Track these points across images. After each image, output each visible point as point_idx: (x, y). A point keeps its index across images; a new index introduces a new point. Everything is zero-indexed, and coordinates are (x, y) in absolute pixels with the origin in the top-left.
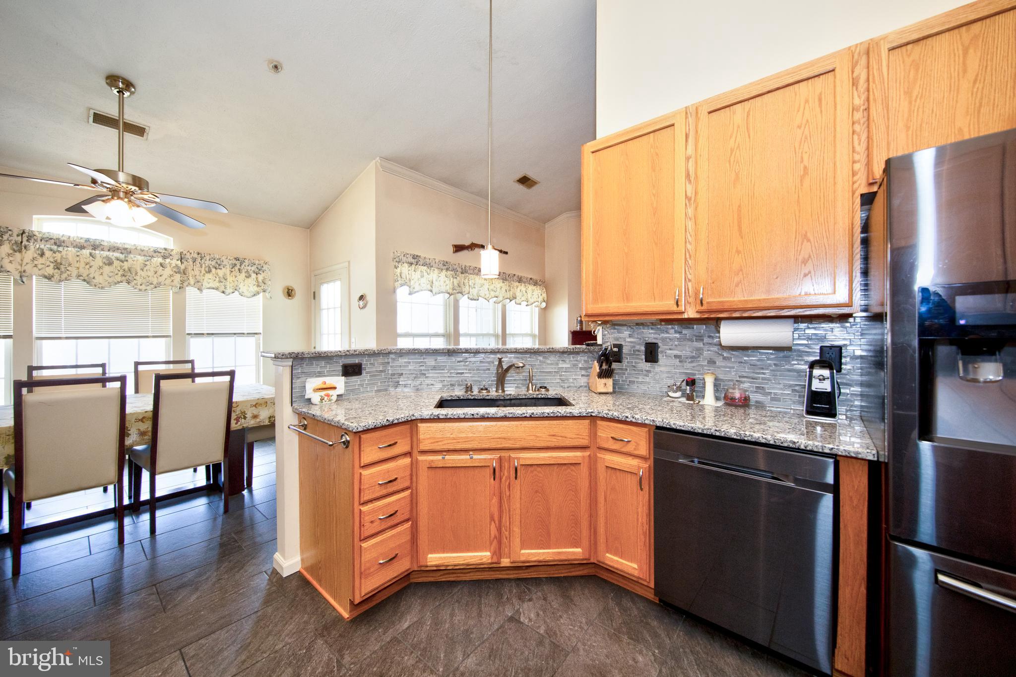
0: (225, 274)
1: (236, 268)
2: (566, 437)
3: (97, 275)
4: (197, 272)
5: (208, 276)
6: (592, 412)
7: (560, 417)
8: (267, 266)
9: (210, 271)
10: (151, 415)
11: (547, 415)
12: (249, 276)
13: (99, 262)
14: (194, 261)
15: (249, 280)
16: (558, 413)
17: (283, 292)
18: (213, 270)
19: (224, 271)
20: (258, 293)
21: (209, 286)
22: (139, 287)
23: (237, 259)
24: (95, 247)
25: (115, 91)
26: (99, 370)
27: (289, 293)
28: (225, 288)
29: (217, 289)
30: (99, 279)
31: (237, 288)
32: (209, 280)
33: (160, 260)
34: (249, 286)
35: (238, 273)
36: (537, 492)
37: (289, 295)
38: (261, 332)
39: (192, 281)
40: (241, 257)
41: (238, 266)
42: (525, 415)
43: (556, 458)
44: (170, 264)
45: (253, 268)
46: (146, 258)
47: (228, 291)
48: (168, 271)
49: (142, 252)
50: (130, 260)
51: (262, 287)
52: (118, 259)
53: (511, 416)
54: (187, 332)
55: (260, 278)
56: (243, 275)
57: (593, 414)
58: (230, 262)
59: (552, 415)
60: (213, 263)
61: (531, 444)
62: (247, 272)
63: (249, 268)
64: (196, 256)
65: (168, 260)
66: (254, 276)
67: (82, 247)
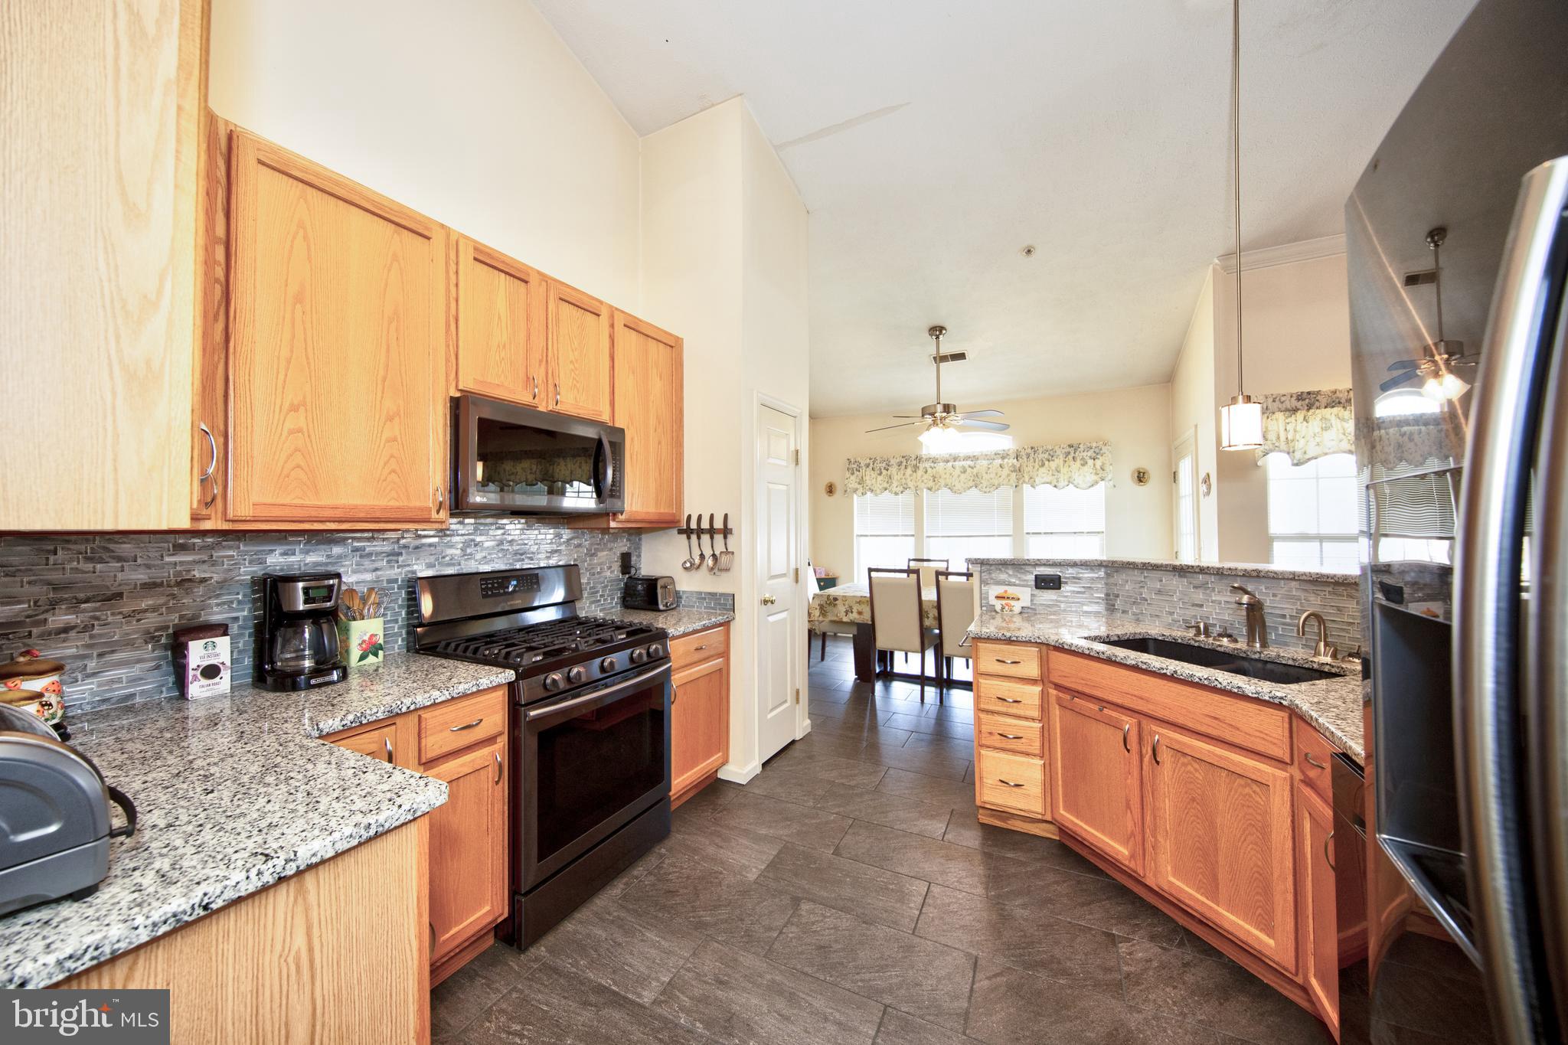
0: (1058, 466)
1: (1070, 457)
2: (1238, 729)
3: (957, 483)
4: (1030, 468)
5: (1042, 470)
6: (1282, 698)
7: (1220, 689)
8: (1107, 447)
9: (1043, 465)
10: (936, 604)
11: (1197, 680)
12: (1084, 464)
13: (957, 472)
14: (1028, 456)
15: (1086, 468)
16: (1216, 683)
17: (1132, 476)
18: (1047, 463)
19: (1058, 462)
20: (1097, 483)
21: (1043, 481)
22: (984, 489)
23: (1071, 446)
24: (955, 459)
25: (934, 337)
26: (944, 565)
27: (1141, 477)
28: (1058, 481)
29: (1050, 483)
30: (958, 486)
31: (1071, 480)
32: (1043, 474)
33: (1000, 461)
34: (1086, 474)
35: (1072, 463)
36: (1193, 800)
37: (1140, 481)
38: (1104, 530)
39: (1027, 478)
40: (1075, 443)
41: (1072, 454)
42: (1165, 671)
43: (1220, 757)
44: (1008, 463)
45: (1089, 454)
46: (989, 462)
47: (1062, 484)
48: (1006, 471)
49: (986, 457)
50: (978, 466)
51: (1101, 474)
52: (970, 467)
53: (1144, 667)
54: (1025, 531)
55: (1098, 463)
56: (1078, 462)
57: (1284, 703)
58: (1063, 451)
59: (1206, 682)
60: (1046, 456)
61: (1181, 720)
62: (1083, 459)
63: (1085, 454)
64: (1029, 451)
65: (1006, 460)
66: (1090, 462)
67: (948, 461)
